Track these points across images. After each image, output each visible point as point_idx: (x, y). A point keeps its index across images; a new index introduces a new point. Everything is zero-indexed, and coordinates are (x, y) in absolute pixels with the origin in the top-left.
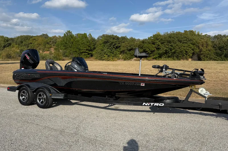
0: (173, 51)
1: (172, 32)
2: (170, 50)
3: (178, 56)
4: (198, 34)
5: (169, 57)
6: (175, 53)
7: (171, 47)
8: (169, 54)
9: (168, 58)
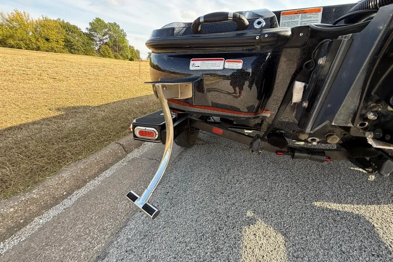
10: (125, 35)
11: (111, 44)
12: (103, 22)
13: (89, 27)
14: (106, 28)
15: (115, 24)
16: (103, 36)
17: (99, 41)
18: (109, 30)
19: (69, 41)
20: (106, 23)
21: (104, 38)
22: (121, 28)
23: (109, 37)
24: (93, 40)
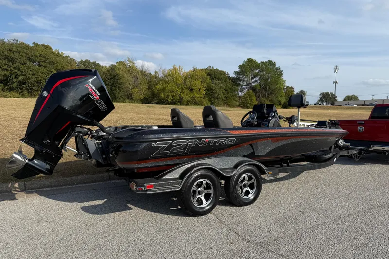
0: (21, 78)
1: (12, 41)
2: (13, 76)
3: (31, 89)
4: (59, 53)
5: (11, 89)
6: (24, 83)
7: (16, 71)
8: (12, 84)
9: (10, 91)
10: (281, 74)
11: (258, 88)
12: (255, 62)
13: (238, 70)
14: (258, 69)
15: (270, 62)
16: (252, 78)
17: (246, 86)
18: (262, 71)
19: (211, 89)
20: (259, 62)
21: (253, 81)
22: (277, 66)
23: (259, 79)
24: (239, 85)
